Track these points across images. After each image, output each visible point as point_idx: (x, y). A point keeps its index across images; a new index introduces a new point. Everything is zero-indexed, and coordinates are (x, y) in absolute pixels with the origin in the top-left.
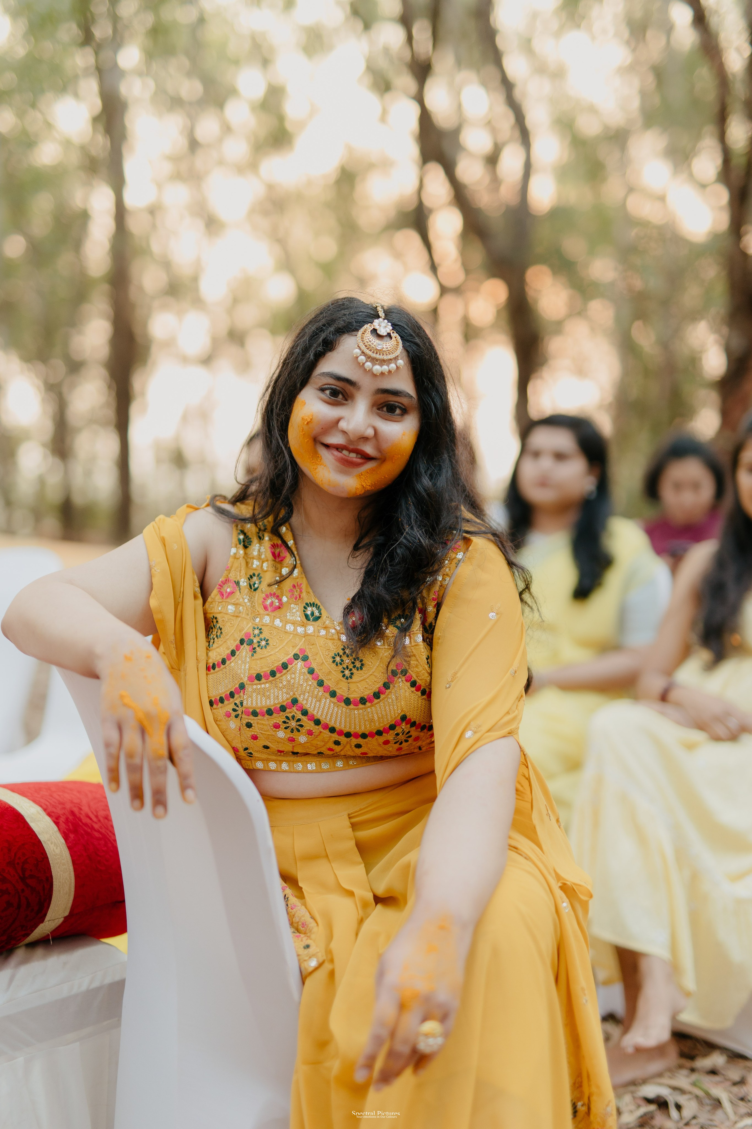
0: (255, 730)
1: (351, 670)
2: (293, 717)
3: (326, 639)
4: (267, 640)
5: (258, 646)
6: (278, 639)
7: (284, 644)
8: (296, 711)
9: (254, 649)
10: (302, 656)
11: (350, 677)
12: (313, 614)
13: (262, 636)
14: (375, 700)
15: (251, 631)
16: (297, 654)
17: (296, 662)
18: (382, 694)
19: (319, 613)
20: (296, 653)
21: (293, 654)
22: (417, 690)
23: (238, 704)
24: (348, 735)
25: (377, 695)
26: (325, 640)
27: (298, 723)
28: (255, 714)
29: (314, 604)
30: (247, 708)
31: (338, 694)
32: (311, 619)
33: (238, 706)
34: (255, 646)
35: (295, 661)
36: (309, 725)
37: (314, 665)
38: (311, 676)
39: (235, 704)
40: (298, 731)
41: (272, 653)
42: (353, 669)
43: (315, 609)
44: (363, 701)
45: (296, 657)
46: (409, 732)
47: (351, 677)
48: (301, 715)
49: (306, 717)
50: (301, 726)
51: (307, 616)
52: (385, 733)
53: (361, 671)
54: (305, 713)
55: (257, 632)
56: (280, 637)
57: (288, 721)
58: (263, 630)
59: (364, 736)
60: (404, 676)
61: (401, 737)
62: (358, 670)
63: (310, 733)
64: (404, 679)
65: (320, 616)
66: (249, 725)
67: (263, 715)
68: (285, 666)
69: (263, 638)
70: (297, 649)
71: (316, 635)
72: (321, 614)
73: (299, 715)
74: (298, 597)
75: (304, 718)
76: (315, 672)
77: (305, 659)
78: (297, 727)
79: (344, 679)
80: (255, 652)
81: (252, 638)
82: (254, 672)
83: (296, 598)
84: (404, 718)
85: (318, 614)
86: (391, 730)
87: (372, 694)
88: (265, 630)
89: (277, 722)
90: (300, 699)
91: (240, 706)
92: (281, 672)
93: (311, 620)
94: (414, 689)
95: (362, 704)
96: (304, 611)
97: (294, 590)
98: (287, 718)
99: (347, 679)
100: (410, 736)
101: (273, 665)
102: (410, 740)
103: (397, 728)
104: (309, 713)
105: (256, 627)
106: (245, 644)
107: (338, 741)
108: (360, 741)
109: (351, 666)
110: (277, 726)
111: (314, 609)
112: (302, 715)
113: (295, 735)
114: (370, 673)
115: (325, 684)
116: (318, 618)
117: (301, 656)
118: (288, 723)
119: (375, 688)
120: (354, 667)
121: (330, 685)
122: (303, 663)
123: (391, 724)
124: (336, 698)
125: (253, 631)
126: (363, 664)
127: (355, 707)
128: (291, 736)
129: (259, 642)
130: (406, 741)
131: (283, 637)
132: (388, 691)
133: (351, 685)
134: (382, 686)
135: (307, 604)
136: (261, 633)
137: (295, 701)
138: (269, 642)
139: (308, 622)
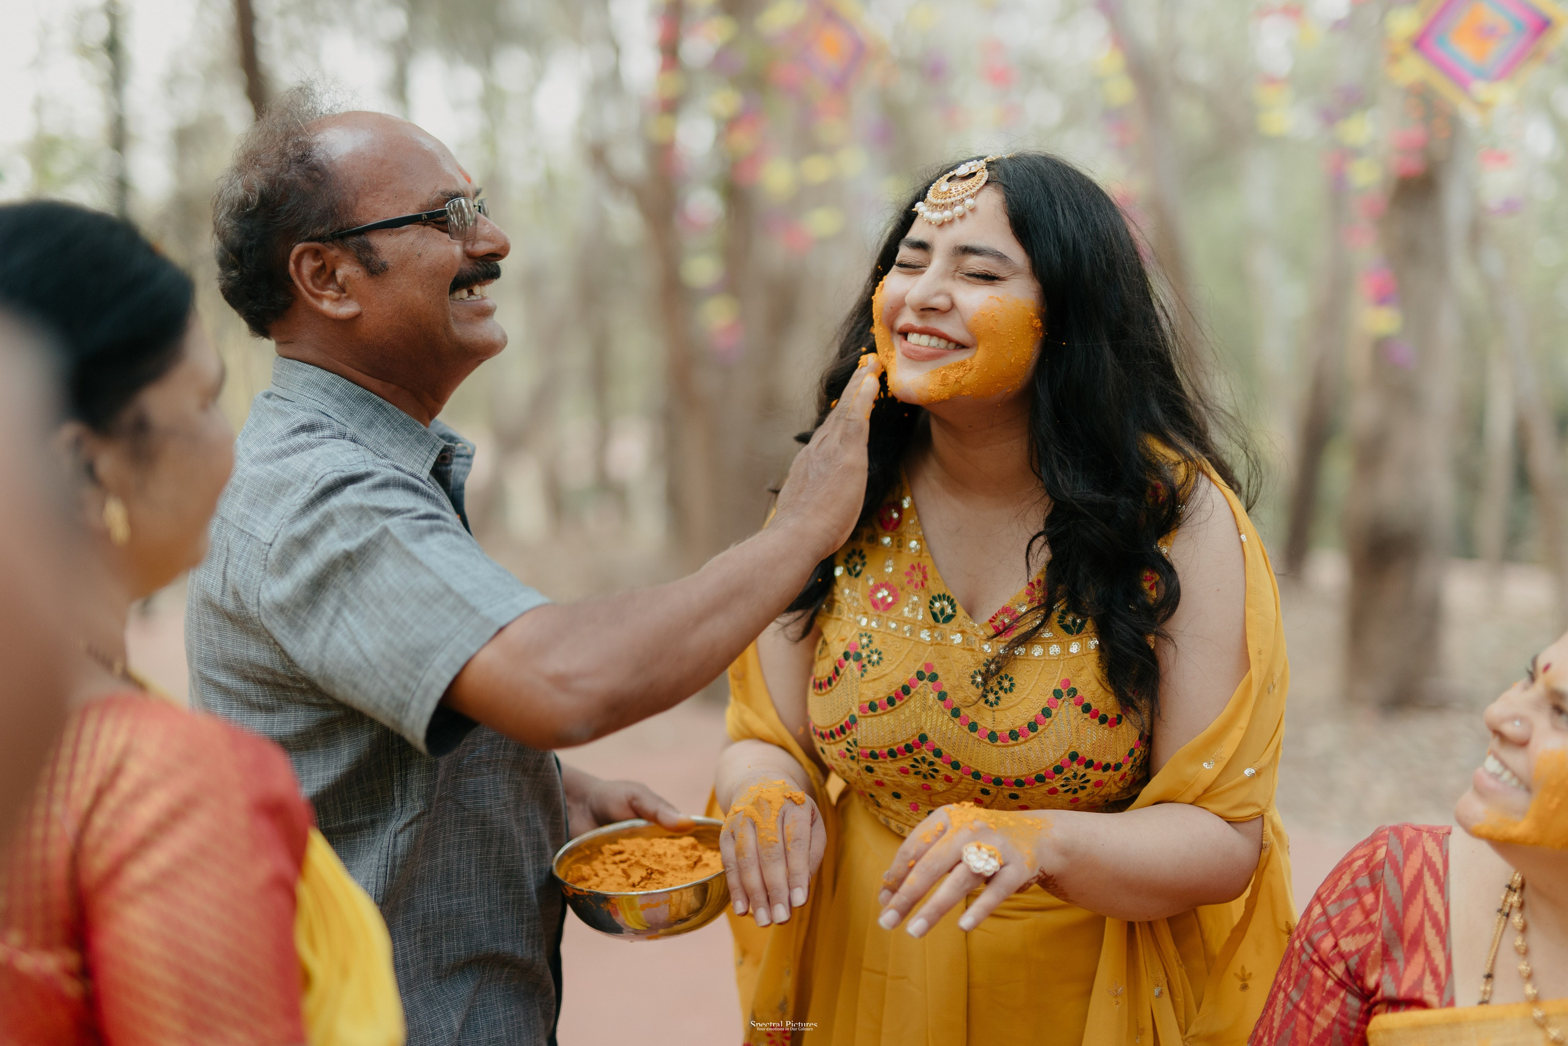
0: (879, 774)
1: (996, 693)
2: (924, 759)
3: (964, 649)
4: (880, 654)
5: (869, 662)
6: (894, 650)
7: (903, 657)
8: (926, 751)
9: (863, 666)
10: (929, 674)
11: (995, 703)
12: (942, 611)
13: (873, 647)
14: (1031, 733)
15: (857, 639)
16: (922, 672)
17: (921, 683)
18: (1040, 724)
19: (952, 609)
20: (920, 670)
21: (915, 671)
22: (1092, 717)
23: (852, 743)
24: (998, 782)
25: (1033, 727)
26: (962, 651)
27: (931, 768)
28: (874, 756)
29: (944, 595)
30: (862, 748)
31: (979, 727)
32: (941, 620)
33: (851, 746)
34: (865, 662)
35: (919, 681)
36: (945, 770)
37: (946, 688)
38: (942, 702)
39: (848, 743)
40: (933, 777)
41: (888, 671)
42: (1000, 692)
43: (947, 603)
44: (1014, 735)
45: (920, 676)
46: (1084, 775)
47: (997, 704)
48: (933, 757)
49: (940, 759)
50: (936, 771)
51: (935, 616)
52: (1049, 778)
53: (1010, 694)
54: (938, 753)
55: (865, 641)
56: (897, 647)
57: (917, 765)
58: (873, 638)
59: (1019, 783)
60: (1073, 697)
61: (1075, 783)
62: (1006, 693)
63: (948, 779)
64: (1072, 701)
65: (954, 614)
66: (870, 770)
67: (885, 758)
68: (906, 690)
69: (874, 650)
70: (920, 664)
71: (948, 644)
72: (954, 611)
73: (930, 757)
74: (920, 584)
75: (938, 760)
76: (948, 697)
77: (934, 678)
78: (931, 772)
79: (987, 706)
80: (865, 671)
81: (859, 650)
82: (866, 699)
83: (916, 586)
84: (1074, 756)
85: (951, 611)
86: (1057, 774)
87: (1026, 726)
88: (877, 638)
89: (904, 766)
90: (930, 736)
91: (853, 745)
92: (901, 699)
93: (941, 622)
94: (1087, 715)
95: (1012, 739)
96: (930, 608)
97: (913, 572)
98: (916, 760)
99: (991, 705)
100: (1088, 781)
101: (890, 689)
102: (1088, 785)
103: (1066, 770)
104: (944, 754)
105: (863, 633)
106: (851, 660)
107: (986, 789)
108: (1015, 790)
109: (996, 689)
110: (904, 771)
111: (945, 603)
112: (935, 756)
113: (930, 782)
114: (1024, 696)
115: (962, 714)
116: (949, 618)
117: (927, 674)
118: (918, 767)
119: (1031, 716)
120: (1001, 688)
121: (969, 715)
122: (930, 684)
123: (1056, 765)
124: (977, 732)
125: (860, 639)
126: (1014, 684)
127: (1003, 744)
128: (925, 783)
129: (869, 656)
130: (1083, 788)
131: (901, 646)
132: (1048, 720)
133: (997, 714)
134: (1041, 713)
135: (934, 598)
136: (870, 642)
137: (923, 738)
138: (882, 656)
139: (937, 624)
